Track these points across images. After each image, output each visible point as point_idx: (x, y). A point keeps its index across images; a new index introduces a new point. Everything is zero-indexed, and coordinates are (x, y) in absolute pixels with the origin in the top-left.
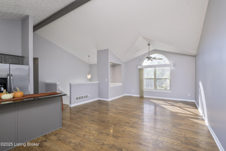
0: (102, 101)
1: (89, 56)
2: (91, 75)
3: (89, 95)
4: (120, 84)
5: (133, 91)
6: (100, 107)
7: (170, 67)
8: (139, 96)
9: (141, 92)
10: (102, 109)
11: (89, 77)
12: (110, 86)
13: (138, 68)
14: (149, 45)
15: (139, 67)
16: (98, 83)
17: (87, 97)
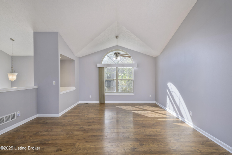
0: (47, 118)
1: (12, 39)
2: (16, 74)
3: (18, 112)
4: (73, 88)
5: (90, 96)
6: (51, 133)
7: (133, 67)
8: (98, 102)
9: (102, 97)
10: (57, 137)
11: (13, 77)
12: (61, 93)
13: (98, 67)
14: (117, 37)
15: (99, 65)
16: (37, 89)
17: (13, 117)
